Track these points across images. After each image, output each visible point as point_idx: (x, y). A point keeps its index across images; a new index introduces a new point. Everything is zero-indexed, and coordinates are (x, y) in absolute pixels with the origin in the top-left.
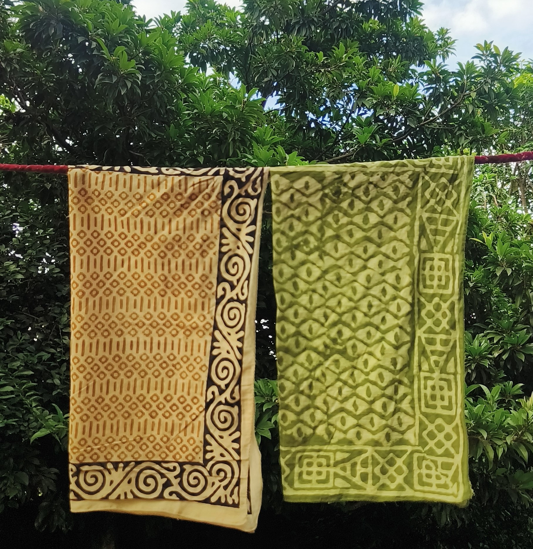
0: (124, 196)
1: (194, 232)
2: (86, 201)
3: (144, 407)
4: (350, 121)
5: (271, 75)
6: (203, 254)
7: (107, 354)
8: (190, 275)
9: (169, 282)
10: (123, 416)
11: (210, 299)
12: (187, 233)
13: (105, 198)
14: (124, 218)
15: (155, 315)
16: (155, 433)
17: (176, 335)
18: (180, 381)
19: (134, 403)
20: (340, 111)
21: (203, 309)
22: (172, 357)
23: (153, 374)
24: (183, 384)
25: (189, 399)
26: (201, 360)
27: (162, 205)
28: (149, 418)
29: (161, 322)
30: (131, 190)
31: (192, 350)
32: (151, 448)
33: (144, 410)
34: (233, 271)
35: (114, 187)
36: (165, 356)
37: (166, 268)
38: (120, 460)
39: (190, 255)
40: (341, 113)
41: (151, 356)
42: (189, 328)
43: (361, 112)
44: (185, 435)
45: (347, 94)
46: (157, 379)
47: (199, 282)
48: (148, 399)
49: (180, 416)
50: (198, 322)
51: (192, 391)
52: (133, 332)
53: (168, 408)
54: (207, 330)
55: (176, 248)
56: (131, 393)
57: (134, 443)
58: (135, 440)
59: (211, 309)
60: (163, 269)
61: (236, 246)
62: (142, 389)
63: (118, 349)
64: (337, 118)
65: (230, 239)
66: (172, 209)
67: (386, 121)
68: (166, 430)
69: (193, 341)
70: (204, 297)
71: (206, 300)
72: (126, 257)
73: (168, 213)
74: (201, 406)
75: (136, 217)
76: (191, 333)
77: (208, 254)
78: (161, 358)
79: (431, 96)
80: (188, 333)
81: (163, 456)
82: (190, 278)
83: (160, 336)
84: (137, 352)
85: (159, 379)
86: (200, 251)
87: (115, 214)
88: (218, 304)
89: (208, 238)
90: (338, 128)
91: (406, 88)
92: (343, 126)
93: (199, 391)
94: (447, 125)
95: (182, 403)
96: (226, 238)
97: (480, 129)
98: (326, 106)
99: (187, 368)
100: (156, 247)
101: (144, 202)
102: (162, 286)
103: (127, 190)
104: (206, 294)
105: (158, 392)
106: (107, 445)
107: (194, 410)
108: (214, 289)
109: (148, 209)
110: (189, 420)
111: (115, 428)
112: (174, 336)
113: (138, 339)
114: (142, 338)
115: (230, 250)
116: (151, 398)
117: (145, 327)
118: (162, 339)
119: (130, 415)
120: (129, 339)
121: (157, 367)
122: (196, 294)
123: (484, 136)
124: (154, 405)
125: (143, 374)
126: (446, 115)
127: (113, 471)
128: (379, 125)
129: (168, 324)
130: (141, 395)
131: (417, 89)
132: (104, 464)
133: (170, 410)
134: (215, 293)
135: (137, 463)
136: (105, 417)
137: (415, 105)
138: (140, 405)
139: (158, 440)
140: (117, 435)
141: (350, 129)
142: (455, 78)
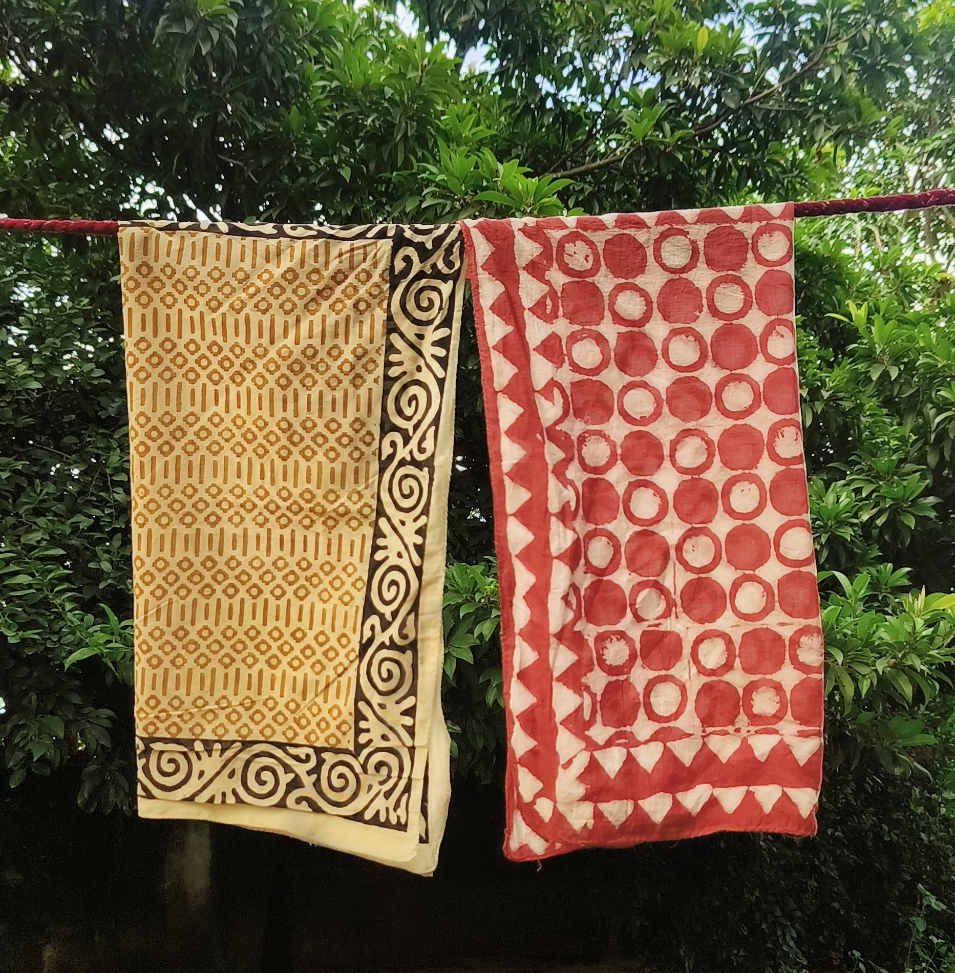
0: (216, 274)
1: (340, 341)
2: (150, 284)
3: (257, 647)
4: (617, 94)
5: (473, 9)
6: (357, 381)
7: (191, 555)
8: (333, 420)
9: (295, 433)
10: (221, 661)
11: (368, 463)
12: (329, 344)
13: (184, 279)
14: (217, 316)
15: (273, 491)
16: (276, 694)
17: (311, 526)
18: (319, 606)
19: (240, 641)
20: (598, 76)
21: (356, 481)
22: (304, 564)
23: (272, 592)
24: (324, 612)
25: (333, 637)
26: (355, 569)
27: (283, 290)
28: (265, 667)
29: (283, 504)
30: (228, 265)
31: (339, 552)
32: (268, 720)
33: (257, 654)
34: (408, 411)
35: (199, 258)
36: (292, 562)
37: (290, 406)
38: (217, 738)
39: (334, 383)
40: (602, 80)
41: (268, 561)
42: (334, 515)
43: (638, 79)
44: (326, 701)
45: (613, 47)
46: (278, 602)
47: (350, 432)
48: (264, 636)
49: (318, 668)
50: (349, 504)
51: (339, 623)
52: (236, 519)
53: (297, 652)
54: (366, 517)
55: (308, 370)
56: (234, 623)
57: (240, 709)
58: (241, 704)
59: (370, 481)
60: (285, 410)
61: (414, 367)
62: (254, 618)
63: (210, 548)
64: (593, 89)
65: (405, 354)
66: (301, 297)
67: (682, 96)
68: (294, 691)
69: (340, 537)
70: (358, 460)
71: (362, 465)
72: (221, 387)
73: (295, 305)
74: (353, 651)
75: (238, 312)
76: (337, 522)
77: (365, 381)
78: (286, 565)
79: (765, 49)
80: (331, 523)
81: (290, 734)
82: (333, 426)
83: (283, 527)
84: (244, 554)
85: (283, 603)
86: (351, 376)
87: (202, 307)
88: (382, 471)
89: (365, 352)
90: (595, 107)
91: (720, 35)
92: (604, 105)
93: (350, 623)
95: (321, 645)
96: (397, 352)
97: (852, 112)
98: (574, 67)
99: (331, 583)
100: (272, 367)
101: (252, 284)
103: (221, 264)
104: (362, 454)
105: (281, 624)
106: (194, 710)
107: (342, 658)
108: (376, 444)
109: (258, 297)
110: (332, 675)
111: (208, 682)
112: (306, 528)
113: (245, 531)
114: (253, 530)
115: (404, 374)
116: (270, 634)
117: (256, 512)
118: (286, 533)
119: (233, 660)
120: (230, 530)
121: (279, 580)
122: (344, 453)
123: (860, 124)
124: (275, 645)
125: (254, 592)
126: (793, 85)
127: (204, 755)
128: (670, 105)
129: (295, 508)
130: (253, 627)
131: (742, 36)
132: (189, 743)
133: (301, 656)
134: (377, 452)
135: (246, 744)
136: (190, 663)
137: (736, 66)
138: (251, 645)
139: (281, 707)
140: (212, 695)
141: (617, 110)
142: (809, 16)
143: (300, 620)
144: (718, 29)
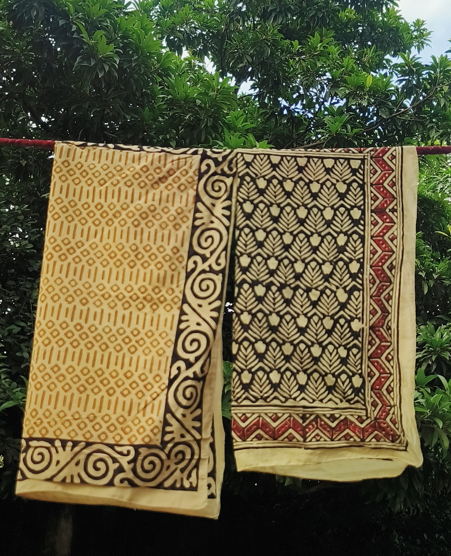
0: (105, 167)
1: (169, 204)
2: (68, 172)
3: (101, 382)
4: (323, 109)
5: (246, 61)
6: (176, 227)
7: (68, 320)
8: (161, 246)
9: (139, 253)
10: (78, 389)
11: (179, 273)
12: (163, 205)
13: (87, 170)
14: (103, 188)
15: (122, 287)
17: (142, 309)
18: (142, 358)
19: (92, 377)
20: (312, 99)
21: (172, 282)
22: (135, 332)
24: (146, 361)
25: (150, 376)
26: (167, 335)
27: (141, 176)
28: (105, 395)
29: (127, 295)
30: (112, 163)
31: (158, 324)
32: (104, 429)
33: (101, 386)
34: (204, 245)
36: (128, 330)
37: (139, 237)
38: (70, 438)
39: (164, 226)
40: (314, 101)
41: (114, 329)
42: (157, 302)
43: (334, 101)
44: (144, 415)
45: (321, 84)
46: (118, 354)
47: (171, 254)
48: (106, 375)
49: (140, 395)
50: (167, 296)
51: (155, 367)
52: (98, 303)
53: (127, 385)
54: (175, 303)
55: (150, 217)
56: (89, 365)
57: (87, 421)
58: (88, 418)
59: (180, 283)
60: (135, 239)
61: (209, 221)
62: (102, 363)
63: (80, 318)
64: (309, 106)
65: (205, 213)
66: (150, 181)
67: (358, 111)
68: (123, 410)
69: (159, 316)
70: (174, 270)
71: (176, 274)
72: (99, 228)
73: (146, 185)
74: (164, 384)
75: (115, 186)
76: (158, 307)
77: (180, 226)
78: (125, 332)
79: (403, 87)
80: (155, 307)
81: (118, 438)
82: (161, 249)
83: (125, 309)
84: (100, 324)
85: (120, 355)
86: (174, 223)
87: (95, 184)
88: (187, 277)
89: (183, 211)
90: (310, 115)
91: (379, 79)
92: (315, 114)
93: (163, 367)
94: (419, 117)
95: (143, 381)
96: (201, 212)
98: (299, 93)
99: (151, 343)
100: (130, 215)
101: (124, 173)
102: (133, 257)
103: (108, 162)
104: (176, 267)
105: (118, 367)
106: (58, 419)
107: (156, 389)
109: (127, 179)
110: (149, 399)
111: (68, 401)
112: (140, 310)
113: (102, 311)
114: (107, 310)
115: (203, 224)
116: (110, 374)
117: (110, 300)
118: (127, 313)
119: (85, 389)
120: (93, 309)
121: (120, 341)
122: (166, 266)
124: (113, 381)
125: (104, 347)
126: (418, 107)
127: (60, 449)
128: (351, 115)
129: (134, 297)
130: (100, 369)
131: (391, 80)
132: (51, 441)
133: (129, 388)
134: (185, 268)
135: (88, 444)
136: (59, 388)
137: (387, 96)
138: (98, 380)
139: (113, 420)
140: (70, 409)
141: (322, 117)
142: (428, 71)
143: (130, 365)
144: (378, 76)
